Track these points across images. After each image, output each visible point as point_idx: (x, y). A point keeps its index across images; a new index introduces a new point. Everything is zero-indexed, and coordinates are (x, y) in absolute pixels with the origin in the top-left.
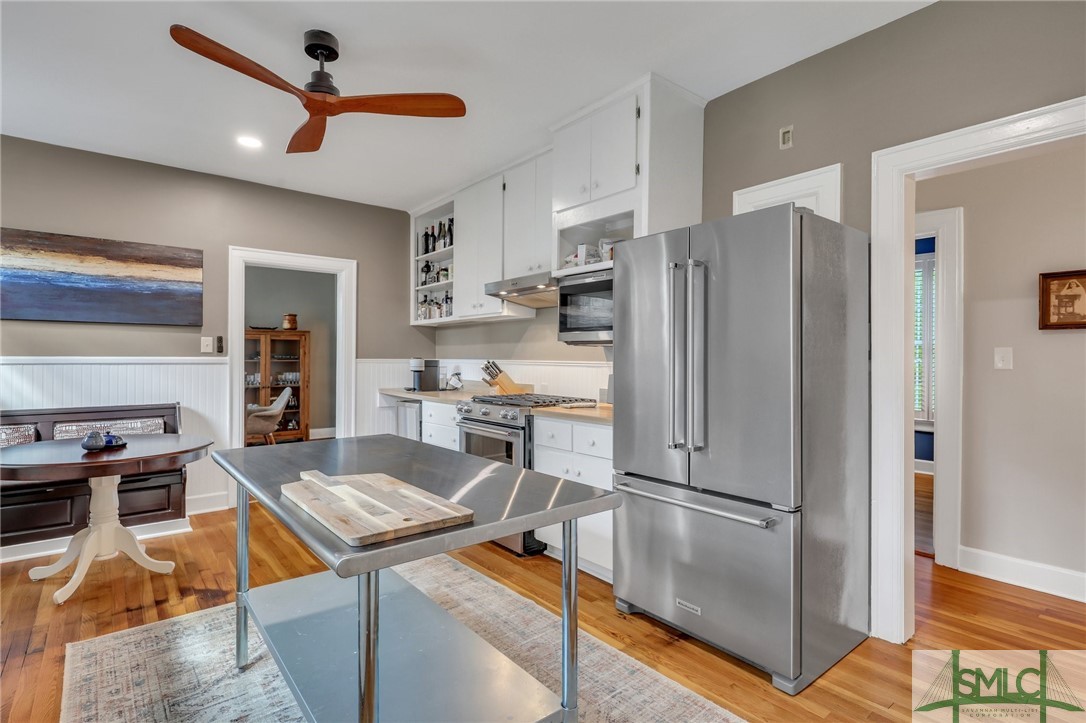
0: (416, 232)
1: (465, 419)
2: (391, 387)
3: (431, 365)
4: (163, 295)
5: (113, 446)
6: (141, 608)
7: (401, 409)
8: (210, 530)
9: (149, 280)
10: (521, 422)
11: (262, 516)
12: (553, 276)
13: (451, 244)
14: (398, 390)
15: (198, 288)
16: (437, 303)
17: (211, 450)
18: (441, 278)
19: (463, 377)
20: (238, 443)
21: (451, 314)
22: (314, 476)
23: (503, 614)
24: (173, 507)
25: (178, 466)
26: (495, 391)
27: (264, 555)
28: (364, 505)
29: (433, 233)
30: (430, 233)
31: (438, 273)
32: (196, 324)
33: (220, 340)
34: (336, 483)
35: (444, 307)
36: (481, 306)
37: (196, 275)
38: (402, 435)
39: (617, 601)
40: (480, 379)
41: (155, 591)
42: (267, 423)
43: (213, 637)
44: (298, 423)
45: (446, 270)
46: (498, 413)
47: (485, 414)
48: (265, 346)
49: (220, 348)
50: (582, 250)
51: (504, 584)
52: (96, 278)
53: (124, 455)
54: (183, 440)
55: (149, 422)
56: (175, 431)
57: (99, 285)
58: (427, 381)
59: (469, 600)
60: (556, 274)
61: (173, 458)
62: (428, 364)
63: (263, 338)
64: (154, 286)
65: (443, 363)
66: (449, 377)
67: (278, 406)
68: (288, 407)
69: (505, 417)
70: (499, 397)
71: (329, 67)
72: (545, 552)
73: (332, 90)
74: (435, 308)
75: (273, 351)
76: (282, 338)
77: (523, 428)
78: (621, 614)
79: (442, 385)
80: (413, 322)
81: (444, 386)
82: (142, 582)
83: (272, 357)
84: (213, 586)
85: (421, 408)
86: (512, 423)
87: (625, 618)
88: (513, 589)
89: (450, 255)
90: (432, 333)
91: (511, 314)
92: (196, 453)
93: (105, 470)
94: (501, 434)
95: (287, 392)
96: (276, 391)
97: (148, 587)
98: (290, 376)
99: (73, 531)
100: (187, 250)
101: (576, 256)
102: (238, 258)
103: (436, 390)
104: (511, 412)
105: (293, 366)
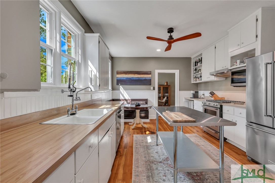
0: (193, 62)
1: (204, 105)
2: (187, 97)
3: (197, 92)
4: (145, 80)
5: (139, 105)
6: (142, 132)
7: (189, 102)
8: (152, 122)
9: (143, 77)
10: (219, 107)
11: (161, 121)
12: (229, 69)
13: (201, 63)
14: (189, 98)
15: (151, 78)
16: (198, 78)
17: (153, 107)
18: (199, 72)
19: (205, 95)
20: (157, 105)
21: (201, 80)
22: (168, 111)
23: (211, 151)
24: (147, 117)
25: (147, 110)
26: (213, 99)
27: (161, 128)
28: (175, 116)
29: (197, 61)
30: (196, 61)
31: (198, 71)
32: (150, 84)
33: (154, 87)
34: (171, 113)
35: (200, 79)
36: (209, 78)
37: (150, 76)
38: (189, 107)
39: (247, 157)
40: (209, 96)
41: (144, 130)
42: (162, 104)
43: (153, 139)
44: (168, 104)
45: (200, 70)
46: (212, 104)
47: (209, 104)
48: (162, 89)
49: (154, 89)
50: (238, 61)
51: (213, 145)
52: (136, 78)
53: (140, 107)
54: (148, 105)
55: (143, 102)
56: (147, 104)
57: (137, 79)
58: (196, 96)
59: (203, 146)
60: (230, 68)
61: (147, 108)
62: (195, 92)
63: (161, 87)
64: (144, 78)
65: (199, 92)
66: (201, 95)
67: (164, 100)
68: (166, 100)
69: (214, 105)
70: (213, 100)
71: (172, 34)
72: (226, 141)
73: (173, 39)
74: (198, 79)
75: (163, 89)
76: (165, 87)
77: (219, 108)
78: (249, 160)
79: (199, 97)
80: (192, 82)
81: (200, 97)
82: (143, 128)
83: (163, 91)
84: (153, 131)
85: (194, 102)
86: (216, 107)
87: (250, 162)
88: (215, 146)
89: (201, 66)
90: (197, 85)
91: (217, 79)
92: (150, 107)
93: (138, 109)
94: (213, 109)
95: (166, 98)
96: (164, 97)
97: (144, 129)
98: (166, 94)
99: (133, 119)
100: (149, 71)
101: (237, 63)
102: (157, 72)
103: (198, 98)
104: (216, 104)
105: (167, 93)
